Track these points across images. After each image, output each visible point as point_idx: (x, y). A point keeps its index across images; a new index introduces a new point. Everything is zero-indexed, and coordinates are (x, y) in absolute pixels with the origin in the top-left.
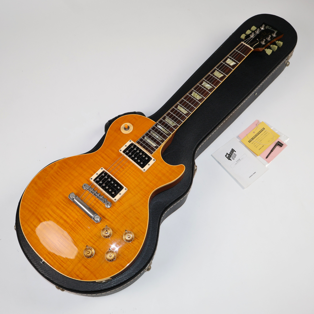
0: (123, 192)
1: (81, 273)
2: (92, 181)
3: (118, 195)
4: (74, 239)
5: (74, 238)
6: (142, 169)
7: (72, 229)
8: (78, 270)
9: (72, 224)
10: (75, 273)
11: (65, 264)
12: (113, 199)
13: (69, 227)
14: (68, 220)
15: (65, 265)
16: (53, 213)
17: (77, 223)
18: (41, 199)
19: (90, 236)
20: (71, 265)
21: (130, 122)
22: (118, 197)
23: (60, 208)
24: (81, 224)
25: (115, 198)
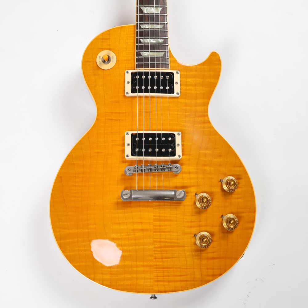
0: (178, 140)
1: (214, 269)
2: (131, 157)
3: (177, 148)
4: (172, 241)
5: (171, 239)
6: (175, 95)
7: (160, 232)
8: (207, 269)
9: (154, 226)
10: (208, 275)
11: (187, 275)
12: (176, 158)
13: (154, 232)
14: (144, 227)
15: (189, 276)
16: (119, 235)
17: (160, 220)
18: (86, 230)
19: (188, 222)
20: (195, 270)
21: (102, 49)
22: (179, 150)
23: (121, 221)
24: (165, 217)
25: (177, 154)
